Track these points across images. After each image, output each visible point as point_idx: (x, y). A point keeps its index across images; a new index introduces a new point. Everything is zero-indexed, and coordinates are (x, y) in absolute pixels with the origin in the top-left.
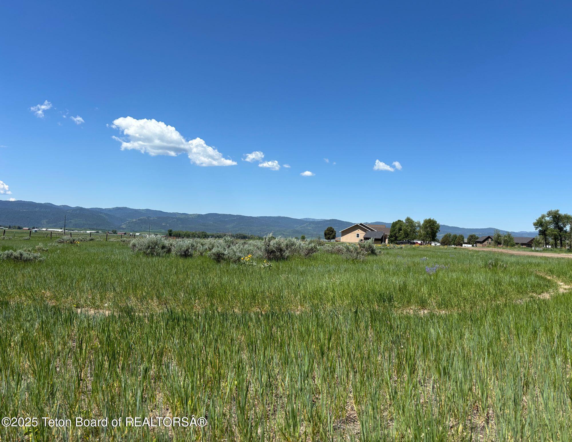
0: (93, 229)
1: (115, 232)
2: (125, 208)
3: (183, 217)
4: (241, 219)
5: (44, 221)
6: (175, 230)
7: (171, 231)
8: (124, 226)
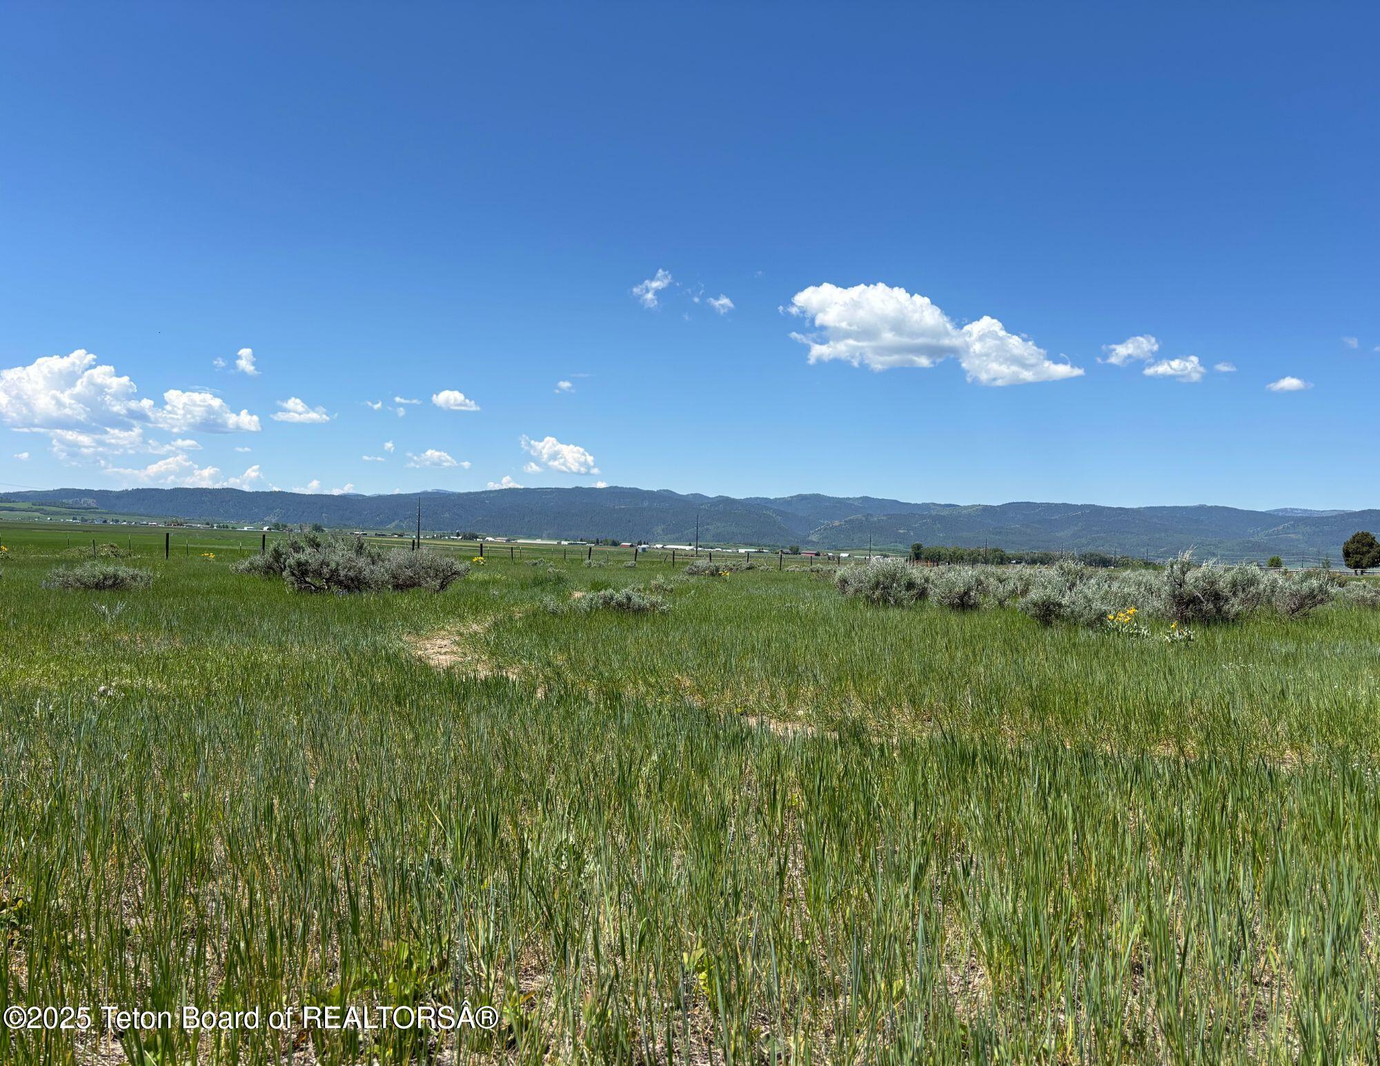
0: (751, 545)
1: (796, 552)
2: (817, 497)
3: (945, 513)
4: (1094, 514)
5: (659, 529)
6: (929, 545)
7: (919, 547)
8: (814, 538)
